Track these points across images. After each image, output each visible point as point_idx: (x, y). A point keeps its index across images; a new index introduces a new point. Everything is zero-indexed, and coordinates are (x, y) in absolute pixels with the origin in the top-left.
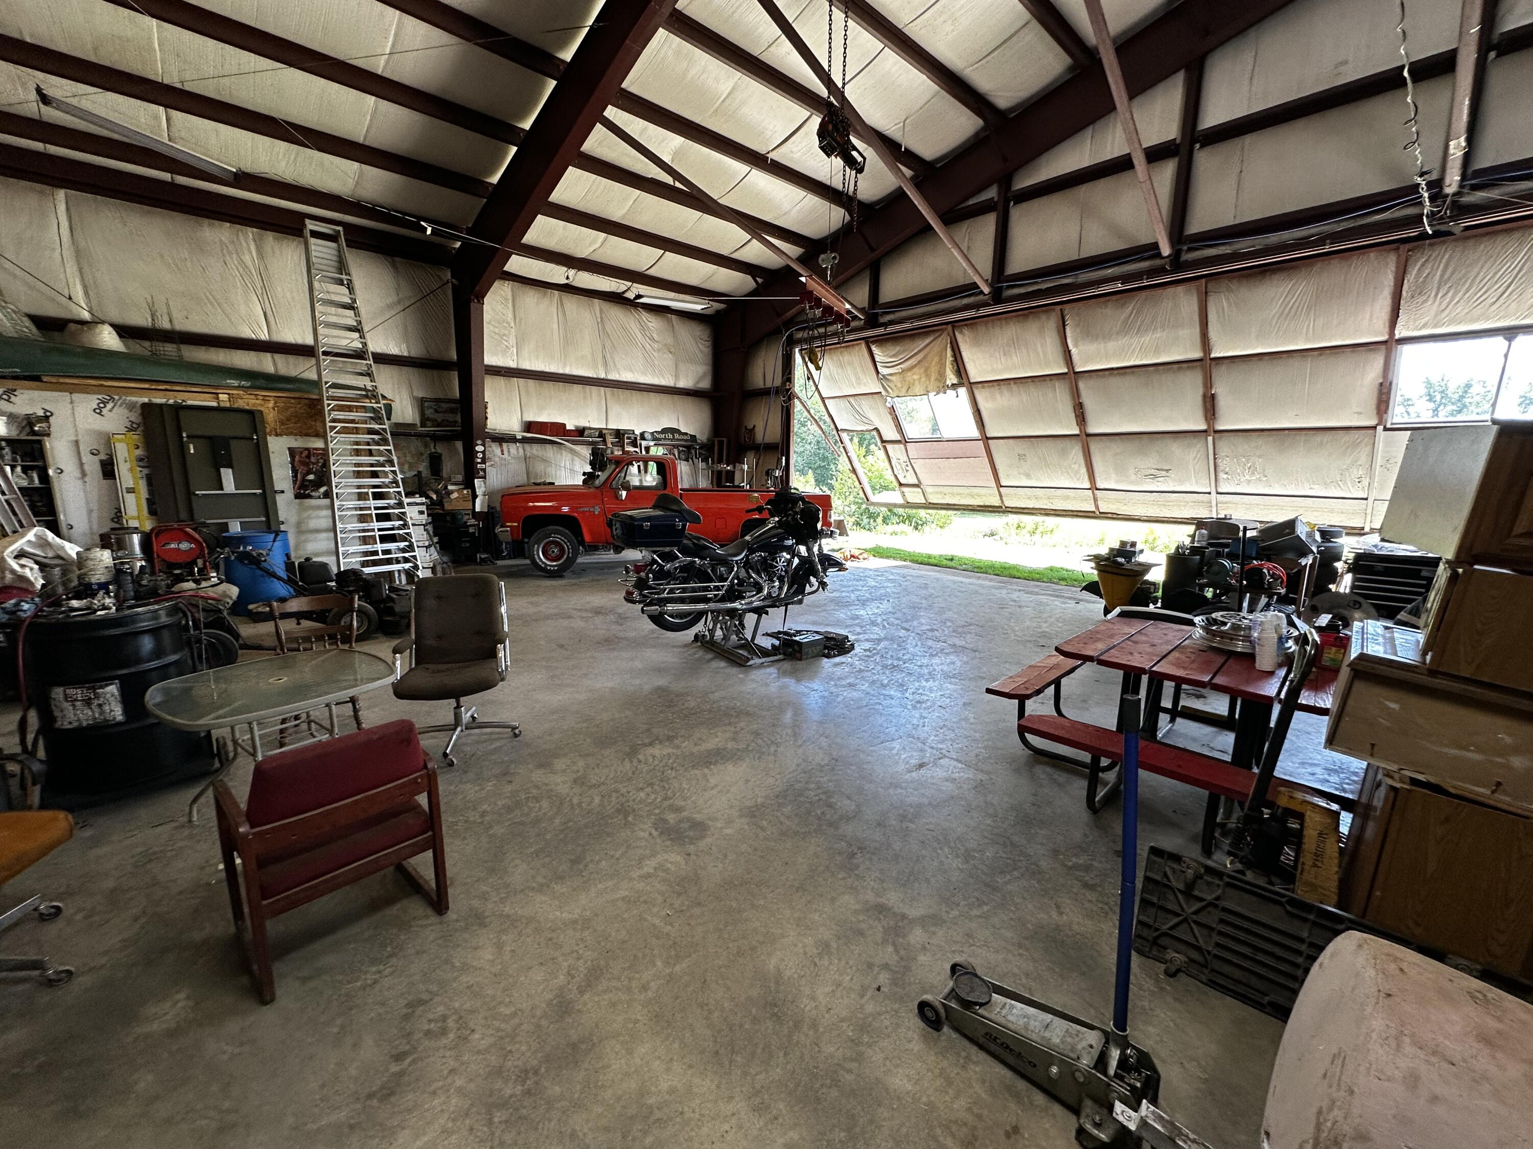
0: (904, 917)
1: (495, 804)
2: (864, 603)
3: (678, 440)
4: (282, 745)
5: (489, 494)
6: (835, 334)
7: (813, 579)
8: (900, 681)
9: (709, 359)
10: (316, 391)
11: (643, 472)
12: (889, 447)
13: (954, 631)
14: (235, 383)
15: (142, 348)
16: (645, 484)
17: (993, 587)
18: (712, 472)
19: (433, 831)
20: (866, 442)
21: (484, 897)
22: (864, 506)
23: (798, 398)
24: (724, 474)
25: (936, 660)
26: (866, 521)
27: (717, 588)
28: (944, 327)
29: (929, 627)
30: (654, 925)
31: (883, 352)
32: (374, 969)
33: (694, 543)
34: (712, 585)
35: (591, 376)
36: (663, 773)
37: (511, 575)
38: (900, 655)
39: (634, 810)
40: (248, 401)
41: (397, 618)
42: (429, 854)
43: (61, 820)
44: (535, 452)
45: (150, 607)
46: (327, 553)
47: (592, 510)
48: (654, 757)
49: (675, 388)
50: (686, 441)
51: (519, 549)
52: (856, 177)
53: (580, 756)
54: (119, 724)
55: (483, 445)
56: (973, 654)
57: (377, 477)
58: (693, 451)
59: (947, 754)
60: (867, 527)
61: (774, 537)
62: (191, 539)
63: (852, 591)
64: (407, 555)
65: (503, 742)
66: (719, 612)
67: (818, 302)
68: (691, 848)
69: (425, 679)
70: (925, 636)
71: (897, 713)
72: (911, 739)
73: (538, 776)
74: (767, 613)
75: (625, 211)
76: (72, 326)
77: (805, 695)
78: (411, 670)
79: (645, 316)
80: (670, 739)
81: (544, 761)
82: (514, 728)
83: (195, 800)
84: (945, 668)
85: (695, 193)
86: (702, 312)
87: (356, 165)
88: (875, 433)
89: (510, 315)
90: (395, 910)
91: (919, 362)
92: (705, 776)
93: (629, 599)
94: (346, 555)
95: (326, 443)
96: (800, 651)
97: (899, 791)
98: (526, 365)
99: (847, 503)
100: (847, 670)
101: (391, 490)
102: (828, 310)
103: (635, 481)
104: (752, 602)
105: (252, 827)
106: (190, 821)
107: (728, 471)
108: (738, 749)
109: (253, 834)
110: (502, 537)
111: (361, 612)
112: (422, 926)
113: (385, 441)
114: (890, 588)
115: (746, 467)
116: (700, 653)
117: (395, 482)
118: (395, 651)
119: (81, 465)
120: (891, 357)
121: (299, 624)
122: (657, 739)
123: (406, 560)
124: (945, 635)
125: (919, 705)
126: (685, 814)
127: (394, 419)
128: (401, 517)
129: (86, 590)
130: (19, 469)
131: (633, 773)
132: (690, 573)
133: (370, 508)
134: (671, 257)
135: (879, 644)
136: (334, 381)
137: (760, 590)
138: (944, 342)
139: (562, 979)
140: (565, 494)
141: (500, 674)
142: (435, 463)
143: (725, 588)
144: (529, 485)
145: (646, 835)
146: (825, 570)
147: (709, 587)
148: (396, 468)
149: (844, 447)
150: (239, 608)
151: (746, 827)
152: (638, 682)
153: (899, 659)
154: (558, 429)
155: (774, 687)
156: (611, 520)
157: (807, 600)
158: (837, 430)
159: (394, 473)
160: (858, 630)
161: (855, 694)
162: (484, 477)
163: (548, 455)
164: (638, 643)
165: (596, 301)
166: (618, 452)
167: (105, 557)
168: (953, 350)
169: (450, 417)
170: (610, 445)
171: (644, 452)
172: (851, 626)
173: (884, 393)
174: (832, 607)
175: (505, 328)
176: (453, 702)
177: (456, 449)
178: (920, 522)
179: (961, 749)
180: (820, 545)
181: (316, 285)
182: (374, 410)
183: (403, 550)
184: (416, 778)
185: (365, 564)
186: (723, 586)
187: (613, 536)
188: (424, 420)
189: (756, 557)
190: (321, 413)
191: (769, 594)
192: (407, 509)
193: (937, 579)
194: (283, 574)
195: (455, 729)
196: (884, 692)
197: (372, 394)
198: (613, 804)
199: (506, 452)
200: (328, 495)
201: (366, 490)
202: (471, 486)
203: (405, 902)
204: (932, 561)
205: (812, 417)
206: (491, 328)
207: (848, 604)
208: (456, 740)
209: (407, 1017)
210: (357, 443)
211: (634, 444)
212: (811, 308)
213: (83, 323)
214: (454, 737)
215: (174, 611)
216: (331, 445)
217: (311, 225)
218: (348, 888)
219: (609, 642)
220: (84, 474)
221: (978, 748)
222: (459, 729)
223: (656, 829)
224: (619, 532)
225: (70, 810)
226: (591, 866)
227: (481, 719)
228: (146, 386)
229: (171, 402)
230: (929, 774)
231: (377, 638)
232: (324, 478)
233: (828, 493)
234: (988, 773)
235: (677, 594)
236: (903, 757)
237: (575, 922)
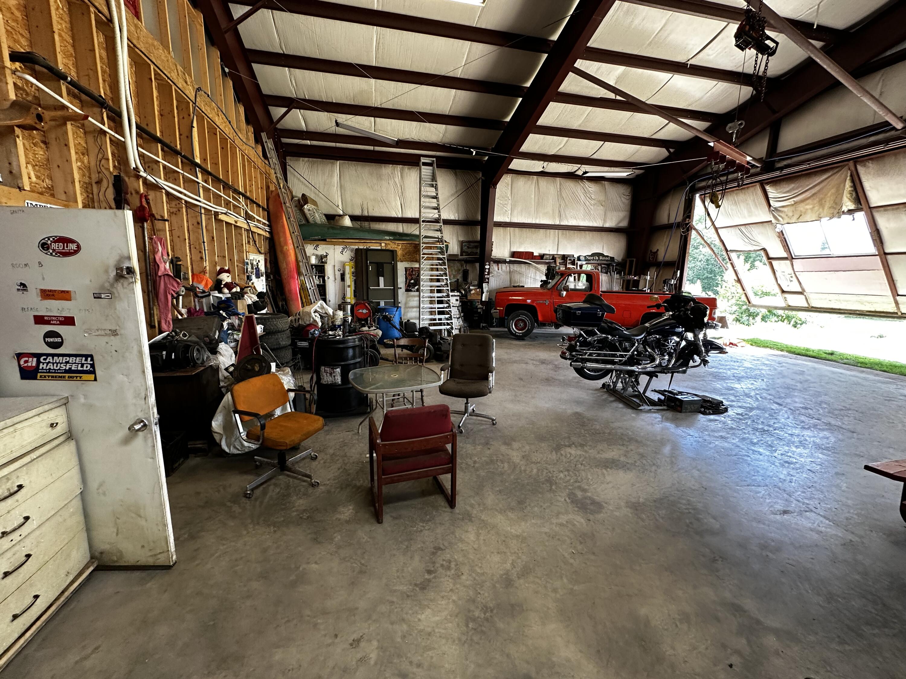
0: (758, 622)
1: (481, 458)
2: (739, 379)
3: (601, 260)
4: (392, 407)
5: (490, 292)
6: (736, 180)
7: (696, 357)
8: (770, 443)
9: (628, 208)
10: (418, 240)
11: (577, 280)
12: (775, 263)
13: (829, 412)
14: (387, 238)
15: (358, 224)
16: (577, 287)
17: (879, 382)
18: (624, 281)
19: (452, 464)
20: (752, 259)
21: (472, 506)
22: (744, 307)
23: (695, 229)
24: (631, 282)
25: (807, 433)
26: (745, 318)
27: (621, 356)
28: (846, 163)
29: (802, 405)
30: (563, 555)
31: (777, 190)
32: (421, 524)
33: (608, 326)
34: (618, 353)
35: (551, 223)
36: (576, 465)
37: (497, 336)
38: (771, 423)
39: (556, 483)
40: (392, 246)
41: (442, 353)
42: (449, 476)
43: (320, 421)
44: (515, 269)
45: (353, 337)
46: (415, 318)
47: (544, 302)
48: (570, 454)
49: (603, 227)
50: (607, 261)
51: (502, 323)
52: (767, 59)
53: (527, 443)
54: (339, 385)
55: (489, 265)
56: (850, 434)
57: (439, 282)
58: (611, 268)
59: (814, 509)
60: (746, 323)
61: (667, 325)
62: (367, 308)
63: (729, 369)
64: (449, 322)
65: (488, 426)
66: (621, 371)
67: (723, 158)
68: (591, 517)
69: (452, 386)
70: (798, 412)
71: (765, 467)
72: (776, 489)
73: (503, 448)
74: (657, 376)
75: (581, 122)
76: (337, 218)
77: (681, 437)
78: (447, 380)
79: (587, 184)
80: (582, 446)
81: (508, 441)
82: (493, 420)
83: (361, 423)
84: (818, 441)
85: (630, 100)
86: (627, 177)
87: (444, 126)
88: (762, 253)
89: (509, 193)
90: (432, 498)
91: (814, 195)
92: (603, 474)
93: (563, 356)
94: (423, 320)
95: (420, 265)
96: (681, 406)
97: (762, 526)
98: (515, 220)
99: (730, 304)
100: (720, 426)
101: (445, 288)
102: (732, 163)
103: (571, 286)
104: (646, 368)
105: (382, 441)
106: (358, 433)
107: (635, 281)
108: (628, 463)
109: (382, 444)
110: (494, 315)
111: (428, 348)
112: (444, 511)
113: (444, 264)
114: (765, 371)
115: (648, 278)
116: (605, 396)
117: (447, 284)
118: (442, 369)
119: (335, 275)
120: (784, 193)
121: (402, 351)
122: (573, 444)
123: (448, 324)
124: (819, 414)
125: (787, 465)
126: (589, 494)
127: (449, 253)
128: (448, 302)
129: (334, 328)
130: (317, 277)
131: (557, 461)
132: (604, 344)
133: (435, 297)
134: (609, 145)
135: (751, 411)
136: (426, 235)
137: (653, 360)
138: (843, 176)
139: (508, 566)
140: (530, 293)
141: (489, 389)
142: (465, 274)
143: (627, 357)
144: (510, 287)
145: (563, 500)
146: (707, 352)
147: (616, 354)
148: (448, 277)
149: (732, 264)
150: (381, 341)
151: (630, 515)
152: (564, 407)
153: (770, 426)
154: (529, 255)
155: (658, 427)
156: (557, 309)
157: (689, 371)
158: (727, 250)
159: (447, 280)
160: (732, 398)
161: (726, 444)
162: (488, 283)
163: (522, 270)
164: (566, 384)
165: (558, 179)
166: (563, 268)
167: (340, 314)
168: (853, 181)
169: (474, 250)
170: (558, 264)
171: (579, 268)
172: (725, 394)
173: (774, 221)
174: (710, 379)
175: (506, 200)
176: (465, 400)
177: (476, 267)
178: (799, 322)
179: (829, 509)
180: (705, 334)
181: (422, 188)
182: (441, 248)
183: (447, 319)
184: (447, 435)
185: (430, 325)
186: (626, 355)
187: (557, 318)
188: (462, 252)
189: (652, 338)
190: (419, 251)
191: (660, 363)
192: (451, 298)
193: (815, 369)
194: (398, 327)
195: (465, 415)
196: (753, 448)
197: (441, 240)
198: (544, 475)
199: (500, 269)
200: (418, 290)
201: (433, 288)
202: (480, 286)
203: (437, 496)
204: (811, 353)
205: (705, 242)
206: (499, 201)
207: (724, 379)
208: (465, 420)
209: (434, 554)
210: (432, 265)
211: (573, 263)
212: (715, 164)
213: (340, 216)
214: (464, 418)
215: (361, 339)
216: (422, 266)
217: (423, 160)
218: (413, 481)
219: (548, 381)
220: (335, 279)
221: (849, 512)
222: (466, 415)
223: (569, 498)
224: (561, 316)
225: (324, 417)
226: (528, 508)
227: (477, 412)
228: (357, 241)
229: (365, 247)
230: (793, 521)
231: (432, 362)
232: (417, 282)
233: (713, 296)
234: (861, 537)
235: (594, 357)
236: (768, 501)
237: (517, 536)
